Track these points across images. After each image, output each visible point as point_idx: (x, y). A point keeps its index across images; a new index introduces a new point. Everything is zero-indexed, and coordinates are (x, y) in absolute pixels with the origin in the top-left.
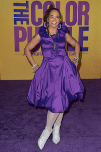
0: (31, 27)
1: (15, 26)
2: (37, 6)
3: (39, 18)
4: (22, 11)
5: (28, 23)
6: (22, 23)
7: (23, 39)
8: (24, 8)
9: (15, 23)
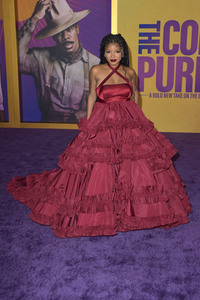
0: (163, 58)
1: (140, 55)
2: (172, 28)
3: (174, 45)
4: (150, 35)
5: (158, 52)
6: (149, 52)
7: (150, 75)
8: (154, 30)
9: (140, 52)
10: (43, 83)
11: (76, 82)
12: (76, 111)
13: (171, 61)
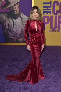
0: (52, 16)
1: (44, 15)
2: (56, 4)
3: (57, 11)
4: (47, 7)
5: (50, 14)
6: (47, 14)
7: (48, 23)
8: (49, 5)
9: (44, 14)
10: (5, 27)
11: (18, 26)
12: (19, 38)
13: (56, 17)
